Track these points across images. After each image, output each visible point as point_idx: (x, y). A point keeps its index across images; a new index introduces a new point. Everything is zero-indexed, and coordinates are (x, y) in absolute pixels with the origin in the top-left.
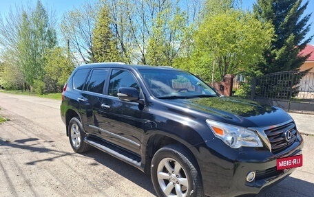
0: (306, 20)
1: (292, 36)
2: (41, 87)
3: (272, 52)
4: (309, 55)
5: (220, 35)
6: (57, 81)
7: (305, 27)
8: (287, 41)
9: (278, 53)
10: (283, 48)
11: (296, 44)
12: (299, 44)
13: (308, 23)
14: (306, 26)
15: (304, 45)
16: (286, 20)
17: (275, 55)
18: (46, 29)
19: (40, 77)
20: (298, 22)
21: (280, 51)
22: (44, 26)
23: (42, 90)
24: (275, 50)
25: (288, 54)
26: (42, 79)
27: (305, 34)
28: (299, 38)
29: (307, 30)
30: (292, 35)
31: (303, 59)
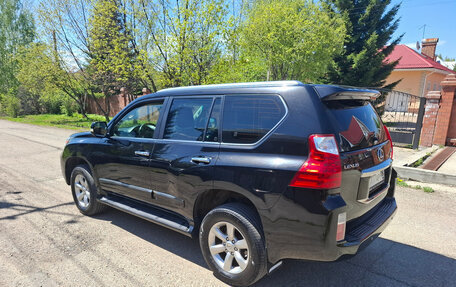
0: (393, 13)
1: (374, 36)
2: (14, 105)
3: (349, 57)
4: (396, 63)
5: (272, 33)
6: (38, 97)
7: (391, 23)
8: (368, 42)
9: (356, 58)
10: (363, 52)
11: (380, 47)
12: (385, 46)
13: (396, 17)
14: (394, 21)
15: (391, 48)
16: (367, 12)
17: (352, 62)
18: (18, 13)
19: (11, 90)
20: (383, 15)
21: (359, 56)
22: (13, 7)
23: (16, 111)
24: (352, 54)
25: (368, 61)
26: (15, 93)
27: (391, 33)
28: (383, 37)
29: (394, 27)
30: (374, 33)
31: (390, 68)
